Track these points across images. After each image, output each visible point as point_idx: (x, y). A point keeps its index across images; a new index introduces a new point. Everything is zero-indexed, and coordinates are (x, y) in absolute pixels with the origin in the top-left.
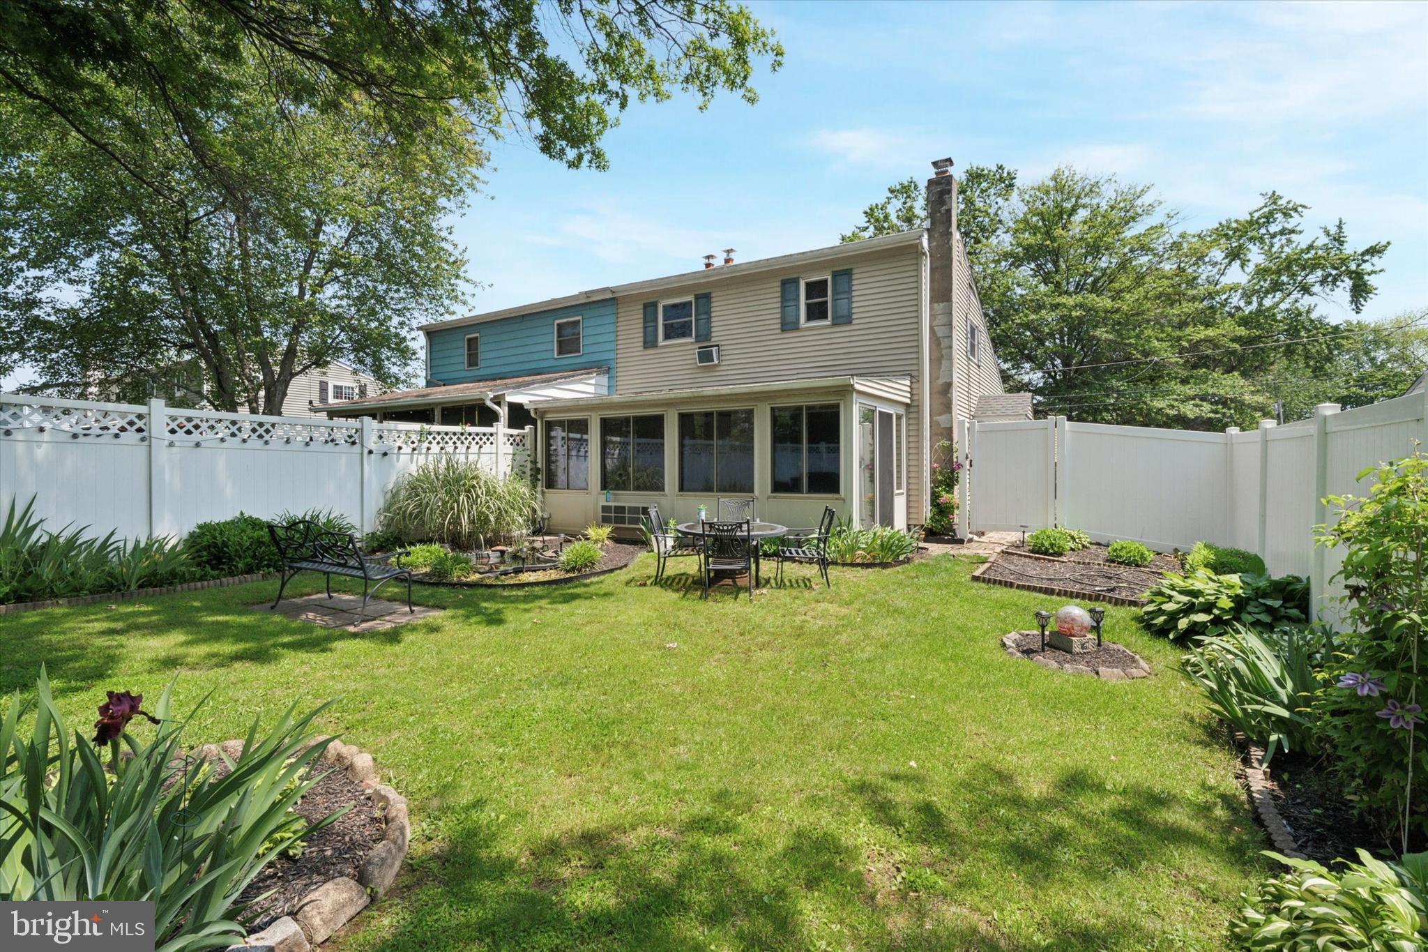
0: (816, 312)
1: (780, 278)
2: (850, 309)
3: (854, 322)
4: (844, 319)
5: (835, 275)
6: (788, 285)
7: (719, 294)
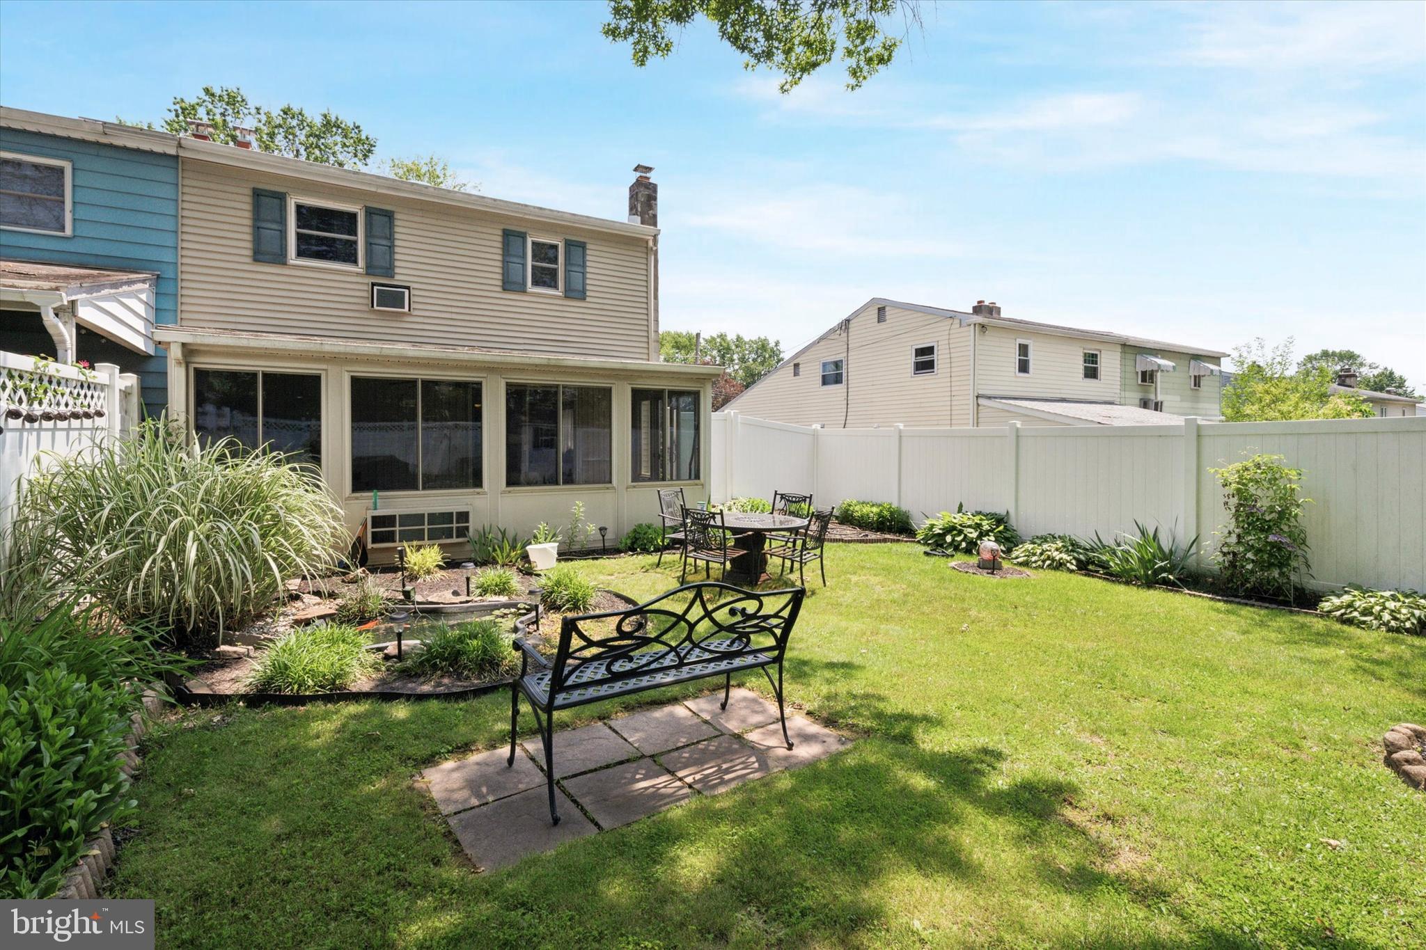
0: (545, 278)
1: (503, 227)
2: (584, 284)
3: (588, 299)
4: (576, 293)
5: (569, 244)
6: (512, 238)
7: (405, 217)
